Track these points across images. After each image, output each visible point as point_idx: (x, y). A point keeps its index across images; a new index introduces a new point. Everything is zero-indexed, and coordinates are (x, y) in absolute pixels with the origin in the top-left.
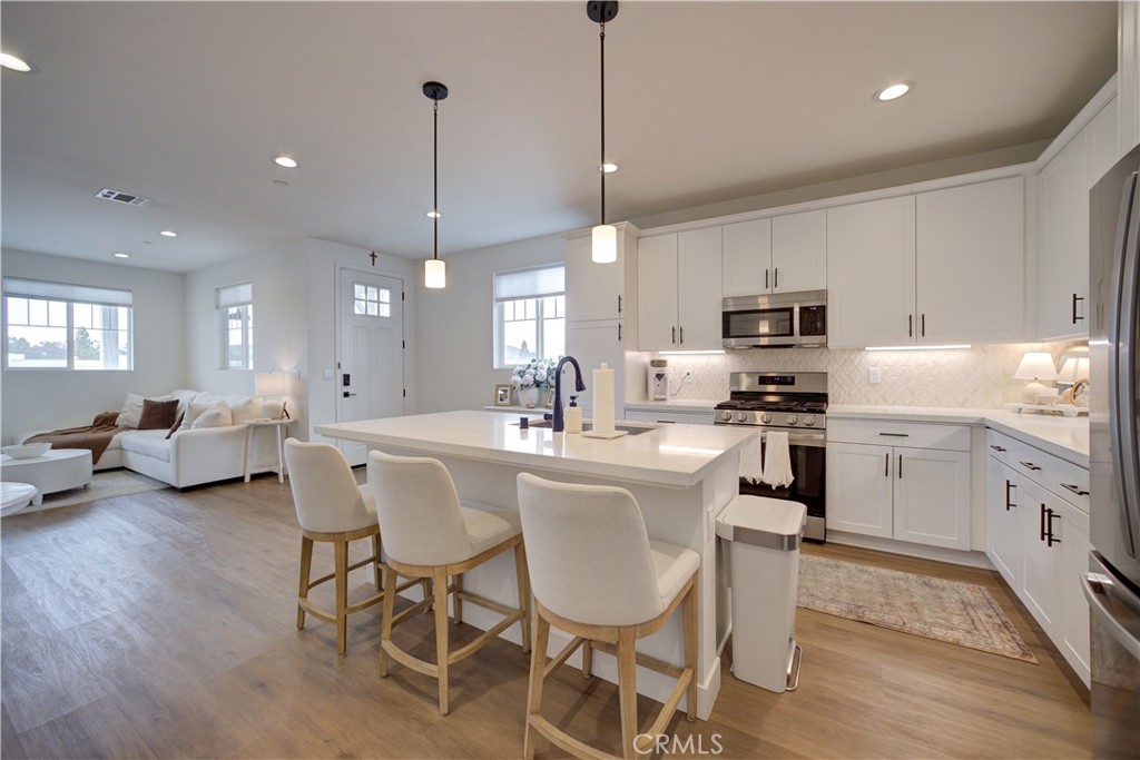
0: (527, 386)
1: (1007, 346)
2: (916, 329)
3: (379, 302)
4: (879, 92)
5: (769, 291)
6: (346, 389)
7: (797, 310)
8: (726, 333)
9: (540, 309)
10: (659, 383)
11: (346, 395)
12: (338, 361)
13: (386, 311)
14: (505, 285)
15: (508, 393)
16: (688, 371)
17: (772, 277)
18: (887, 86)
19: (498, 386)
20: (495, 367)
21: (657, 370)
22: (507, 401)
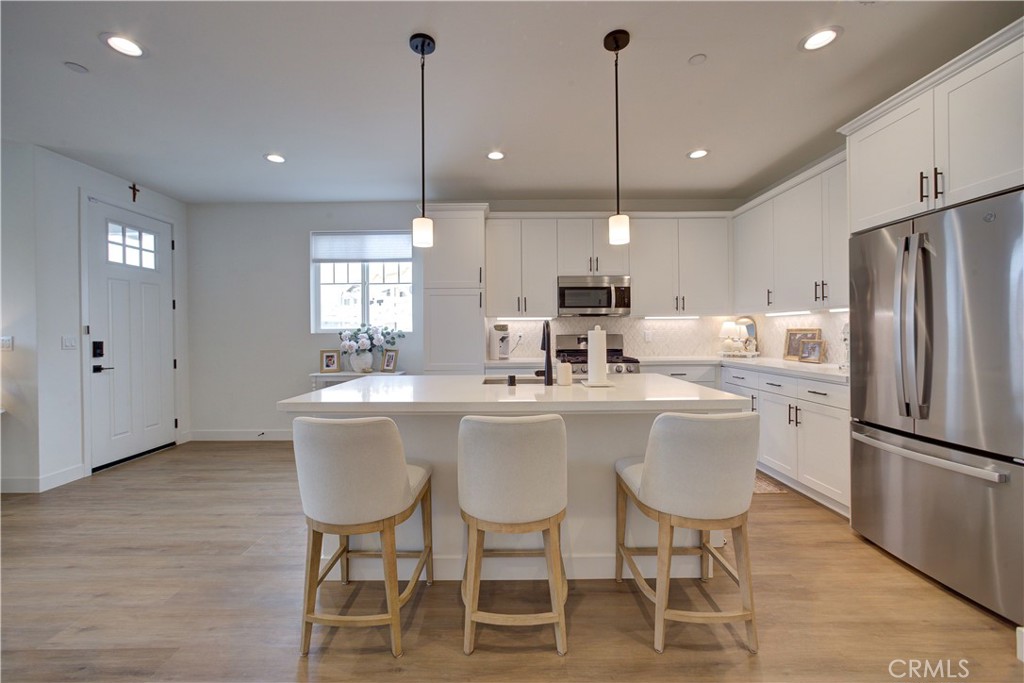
0: (364, 351)
1: (714, 318)
2: (679, 306)
3: (141, 249)
4: (690, 153)
5: (591, 274)
6: (98, 361)
7: (613, 289)
8: (562, 304)
9: (365, 273)
10: (502, 344)
11: (97, 369)
12: (85, 323)
13: (149, 262)
14: (322, 246)
15: (335, 359)
16: (521, 334)
17: (594, 263)
18: (695, 150)
19: (323, 352)
20: (312, 332)
21: (501, 334)
22: (334, 367)
